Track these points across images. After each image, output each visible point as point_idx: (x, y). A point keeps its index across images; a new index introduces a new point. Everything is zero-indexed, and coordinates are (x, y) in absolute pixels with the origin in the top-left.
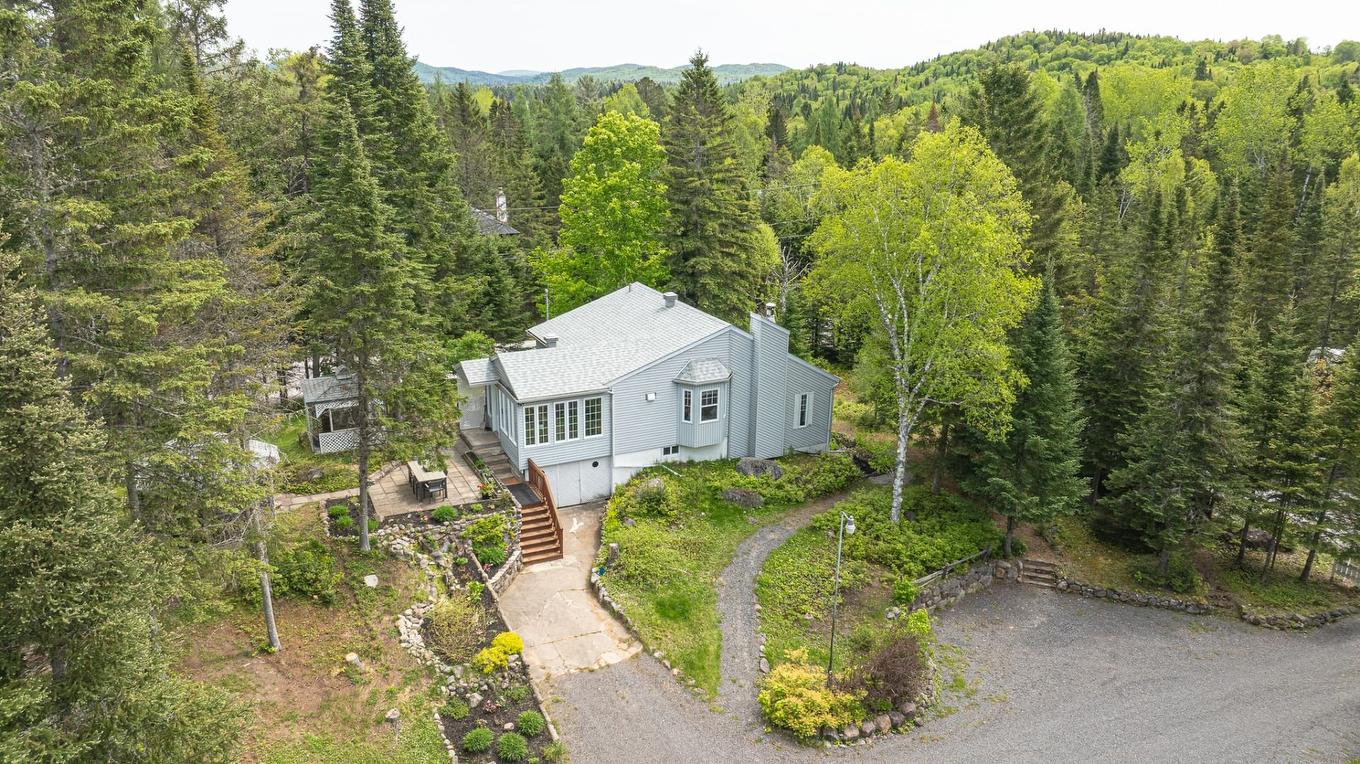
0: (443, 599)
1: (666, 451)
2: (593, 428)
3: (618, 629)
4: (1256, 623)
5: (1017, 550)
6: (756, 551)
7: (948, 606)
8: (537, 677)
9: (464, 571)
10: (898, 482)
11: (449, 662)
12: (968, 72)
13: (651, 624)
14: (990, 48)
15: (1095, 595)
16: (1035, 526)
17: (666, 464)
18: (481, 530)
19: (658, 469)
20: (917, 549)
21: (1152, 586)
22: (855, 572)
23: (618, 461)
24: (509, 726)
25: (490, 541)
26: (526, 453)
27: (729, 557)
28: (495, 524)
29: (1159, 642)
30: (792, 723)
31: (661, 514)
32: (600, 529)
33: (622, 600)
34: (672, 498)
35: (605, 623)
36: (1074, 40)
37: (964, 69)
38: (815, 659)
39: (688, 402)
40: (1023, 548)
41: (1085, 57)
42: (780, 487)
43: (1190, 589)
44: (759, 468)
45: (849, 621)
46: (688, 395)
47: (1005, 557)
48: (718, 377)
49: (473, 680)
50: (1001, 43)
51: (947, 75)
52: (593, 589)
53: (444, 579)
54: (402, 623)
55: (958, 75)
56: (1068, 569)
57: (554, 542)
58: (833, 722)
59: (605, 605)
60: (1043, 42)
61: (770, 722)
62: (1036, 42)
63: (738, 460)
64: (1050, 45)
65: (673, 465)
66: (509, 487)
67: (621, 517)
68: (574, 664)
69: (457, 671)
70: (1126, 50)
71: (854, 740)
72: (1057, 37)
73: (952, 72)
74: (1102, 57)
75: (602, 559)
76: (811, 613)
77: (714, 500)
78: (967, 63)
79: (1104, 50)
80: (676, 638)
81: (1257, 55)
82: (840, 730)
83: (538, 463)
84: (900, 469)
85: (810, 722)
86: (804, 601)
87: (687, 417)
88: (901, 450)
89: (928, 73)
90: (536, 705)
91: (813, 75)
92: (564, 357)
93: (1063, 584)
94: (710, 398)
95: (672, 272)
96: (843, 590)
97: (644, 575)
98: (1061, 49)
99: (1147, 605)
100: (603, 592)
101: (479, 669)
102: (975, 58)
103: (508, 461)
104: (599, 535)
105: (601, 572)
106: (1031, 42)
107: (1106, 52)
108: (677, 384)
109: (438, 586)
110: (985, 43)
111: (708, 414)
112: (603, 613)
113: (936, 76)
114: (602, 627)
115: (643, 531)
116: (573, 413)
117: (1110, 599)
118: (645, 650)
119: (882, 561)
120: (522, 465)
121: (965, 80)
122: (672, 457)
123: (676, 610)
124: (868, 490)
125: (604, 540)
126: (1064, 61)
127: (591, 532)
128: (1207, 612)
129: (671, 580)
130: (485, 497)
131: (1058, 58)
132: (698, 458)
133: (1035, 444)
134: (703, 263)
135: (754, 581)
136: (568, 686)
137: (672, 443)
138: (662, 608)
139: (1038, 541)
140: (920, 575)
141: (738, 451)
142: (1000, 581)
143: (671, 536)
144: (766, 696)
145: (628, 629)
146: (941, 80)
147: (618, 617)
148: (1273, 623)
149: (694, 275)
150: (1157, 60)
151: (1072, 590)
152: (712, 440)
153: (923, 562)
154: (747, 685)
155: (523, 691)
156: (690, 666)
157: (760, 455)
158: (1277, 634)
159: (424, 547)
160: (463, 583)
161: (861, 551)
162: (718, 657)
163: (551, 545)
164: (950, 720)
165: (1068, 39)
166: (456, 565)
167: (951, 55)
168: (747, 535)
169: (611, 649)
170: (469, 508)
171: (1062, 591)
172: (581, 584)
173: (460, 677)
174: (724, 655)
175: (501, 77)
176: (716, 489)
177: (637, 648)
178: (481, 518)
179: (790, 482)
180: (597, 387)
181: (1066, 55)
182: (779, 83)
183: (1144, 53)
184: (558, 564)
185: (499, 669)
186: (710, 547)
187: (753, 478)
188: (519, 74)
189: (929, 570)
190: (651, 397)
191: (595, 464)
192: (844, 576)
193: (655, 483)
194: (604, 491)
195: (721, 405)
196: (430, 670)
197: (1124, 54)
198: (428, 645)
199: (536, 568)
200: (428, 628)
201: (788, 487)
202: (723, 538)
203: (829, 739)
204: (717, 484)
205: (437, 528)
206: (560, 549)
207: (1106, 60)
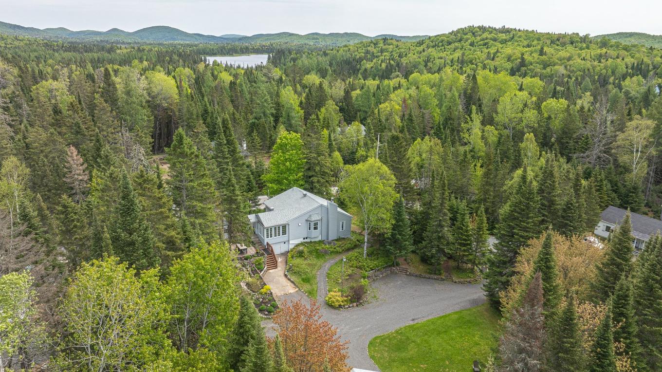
0: (250, 279)
1: (304, 239)
2: (284, 233)
3: (292, 285)
4: (455, 282)
5: (398, 264)
6: (327, 266)
7: (377, 279)
8: (274, 296)
9: (254, 272)
10: (365, 247)
11: (254, 292)
12: (443, 45)
13: (301, 284)
14: (453, 34)
15: (416, 276)
16: (404, 258)
17: (304, 242)
18: (257, 261)
19: (302, 244)
20: (369, 264)
21: (431, 274)
22: (353, 270)
23: (291, 242)
24: (269, 305)
25: (259, 264)
26: (267, 240)
27: (321, 267)
28: (261, 260)
29: (429, 287)
30: (333, 304)
31: (303, 256)
32: (287, 261)
33: (293, 278)
34: (306, 252)
35: (289, 283)
36: (491, 30)
37: (440, 44)
38: (339, 291)
39: (310, 225)
40: (399, 264)
41: (495, 40)
42: (335, 248)
43: (440, 274)
44: (329, 243)
45: (350, 282)
46: (310, 223)
47: (394, 266)
48: (318, 219)
49: (260, 296)
50: (458, 31)
51: (433, 47)
52: (286, 276)
53: (249, 274)
54: (241, 283)
55: (438, 47)
56: (411, 270)
57: (274, 264)
58: (342, 304)
59: (289, 279)
60: (477, 32)
61: (328, 305)
62: (474, 32)
63: (324, 241)
64: (479, 33)
65: (306, 243)
66: (263, 250)
67: (292, 257)
68: (282, 293)
69: (256, 294)
70: (513, 37)
71: (347, 308)
72: (483, 29)
73: (436, 45)
74: (502, 40)
75: (288, 268)
76: (340, 281)
77: (317, 252)
78: (442, 41)
79: (503, 36)
80: (307, 287)
81: (568, 42)
82: (344, 306)
83: (270, 243)
84: (366, 244)
85: (337, 304)
86: (339, 278)
87: (310, 230)
88: (366, 239)
89: (424, 46)
90: (275, 301)
91: (372, 45)
92: (276, 214)
93: (408, 273)
94: (316, 224)
95: (305, 182)
96: (349, 275)
97: (299, 272)
98: (485, 35)
99: (429, 278)
100: (288, 276)
101: (261, 294)
102: (446, 39)
103: (261, 242)
104: (286, 262)
105: (288, 272)
106: (472, 32)
107: (504, 38)
108: (307, 221)
109: (248, 276)
110: (451, 31)
111: (315, 228)
112: (289, 281)
113: (428, 47)
114: (289, 284)
115: (298, 261)
116: (279, 229)
117: (420, 277)
118: (299, 289)
119: (360, 268)
120: (265, 244)
121: (441, 49)
122: (306, 240)
123: (307, 280)
124: (359, 249)
125: (288, 263)
126: (486, 41)
127: (284, 261)
128: (444, 280)
129: (305, 273)
130: (257, 253)
131: (483, 40)
132: (313, 240)
133: (398, 238)
134: (315, 179)
135: (327, 273)
136: (281, 297)
137: (305, 237)
138: (303, 280)
139: (405, 262)
140: (370, 271)
141: (324, 238)
142: (392, 273)
143: (306, 262)
144: (327, 299)
145: (295, 285)
146: (430, 50)
147: (292, 282)
148: (460, 282)
149: (312, 183)
150: (526, 43)
151: (411, 275)
152: (317, 235)
153: (371, 268)
154: (323, 297)
155: (271, 298)
156: (310, 293)
157: (330, 239)
158: (461, 285)
159: (244, 266)
160: (254, 274)
161: (355, 265)
162: (317, 291)
163: (275, 265)
164: (371, 305)
165: (488, 31)
166: (252, 270)
167: (436, 36)
168: (325, 261)
169: (291, 289)
170: (253, 256)
171: (408, 275)
172: (283, 275)
173: (257, 295)
174: (318, 290)
175: (222, 38)
176: (318, 249)
177: (297, 289)
178: (257, 258)
179: (338, 247)
180: (285, 222)
181: (487, 39)
182: (356, 49)
183: (520, 39)
184: (276, 270)
185: (266, 293)
186: (315, 265)
187: (327, 246)
188: (232, 37)
189: (372, 270)
190: (300, 224)
191: (285, 243)
192: (350, 272)
193: (301, 248)
194: (287, 250)
195: (319, 226)
196: (250, 294)
197: (512, 39)
198: (248, 289)
199: (271, 271)
200: (248, 284)
201: (337, 248)
202: (319, 262)
203: (341, 308)
204: (318, 248)
205: (247, 261)
206: (277, 266)
207: (504, 42)
